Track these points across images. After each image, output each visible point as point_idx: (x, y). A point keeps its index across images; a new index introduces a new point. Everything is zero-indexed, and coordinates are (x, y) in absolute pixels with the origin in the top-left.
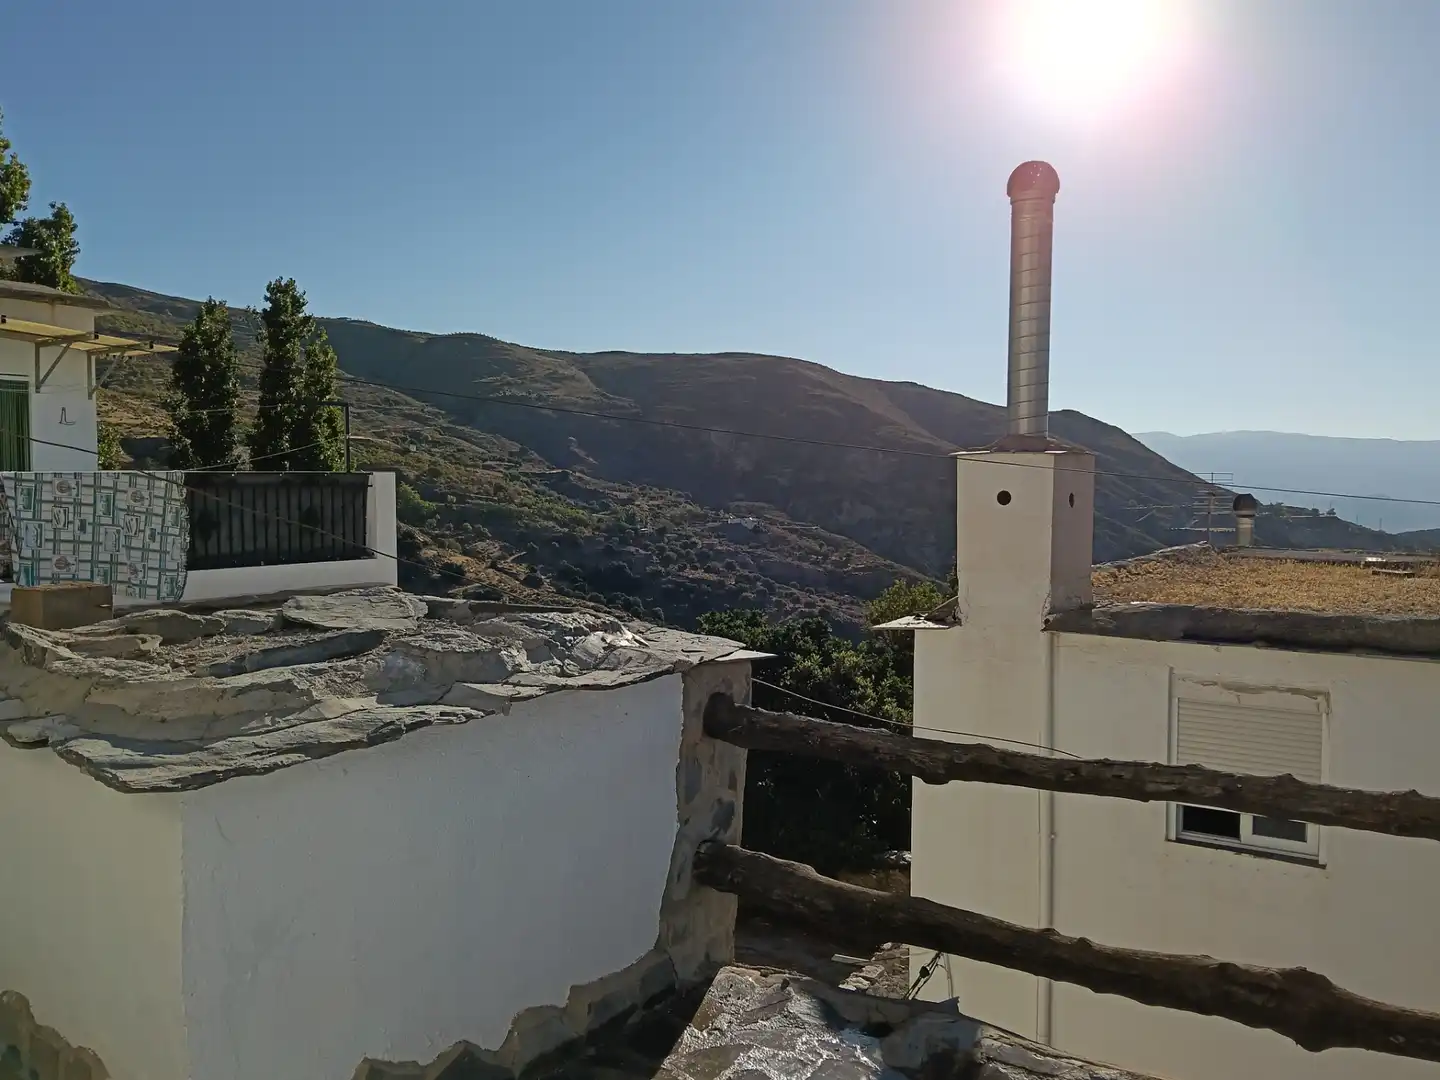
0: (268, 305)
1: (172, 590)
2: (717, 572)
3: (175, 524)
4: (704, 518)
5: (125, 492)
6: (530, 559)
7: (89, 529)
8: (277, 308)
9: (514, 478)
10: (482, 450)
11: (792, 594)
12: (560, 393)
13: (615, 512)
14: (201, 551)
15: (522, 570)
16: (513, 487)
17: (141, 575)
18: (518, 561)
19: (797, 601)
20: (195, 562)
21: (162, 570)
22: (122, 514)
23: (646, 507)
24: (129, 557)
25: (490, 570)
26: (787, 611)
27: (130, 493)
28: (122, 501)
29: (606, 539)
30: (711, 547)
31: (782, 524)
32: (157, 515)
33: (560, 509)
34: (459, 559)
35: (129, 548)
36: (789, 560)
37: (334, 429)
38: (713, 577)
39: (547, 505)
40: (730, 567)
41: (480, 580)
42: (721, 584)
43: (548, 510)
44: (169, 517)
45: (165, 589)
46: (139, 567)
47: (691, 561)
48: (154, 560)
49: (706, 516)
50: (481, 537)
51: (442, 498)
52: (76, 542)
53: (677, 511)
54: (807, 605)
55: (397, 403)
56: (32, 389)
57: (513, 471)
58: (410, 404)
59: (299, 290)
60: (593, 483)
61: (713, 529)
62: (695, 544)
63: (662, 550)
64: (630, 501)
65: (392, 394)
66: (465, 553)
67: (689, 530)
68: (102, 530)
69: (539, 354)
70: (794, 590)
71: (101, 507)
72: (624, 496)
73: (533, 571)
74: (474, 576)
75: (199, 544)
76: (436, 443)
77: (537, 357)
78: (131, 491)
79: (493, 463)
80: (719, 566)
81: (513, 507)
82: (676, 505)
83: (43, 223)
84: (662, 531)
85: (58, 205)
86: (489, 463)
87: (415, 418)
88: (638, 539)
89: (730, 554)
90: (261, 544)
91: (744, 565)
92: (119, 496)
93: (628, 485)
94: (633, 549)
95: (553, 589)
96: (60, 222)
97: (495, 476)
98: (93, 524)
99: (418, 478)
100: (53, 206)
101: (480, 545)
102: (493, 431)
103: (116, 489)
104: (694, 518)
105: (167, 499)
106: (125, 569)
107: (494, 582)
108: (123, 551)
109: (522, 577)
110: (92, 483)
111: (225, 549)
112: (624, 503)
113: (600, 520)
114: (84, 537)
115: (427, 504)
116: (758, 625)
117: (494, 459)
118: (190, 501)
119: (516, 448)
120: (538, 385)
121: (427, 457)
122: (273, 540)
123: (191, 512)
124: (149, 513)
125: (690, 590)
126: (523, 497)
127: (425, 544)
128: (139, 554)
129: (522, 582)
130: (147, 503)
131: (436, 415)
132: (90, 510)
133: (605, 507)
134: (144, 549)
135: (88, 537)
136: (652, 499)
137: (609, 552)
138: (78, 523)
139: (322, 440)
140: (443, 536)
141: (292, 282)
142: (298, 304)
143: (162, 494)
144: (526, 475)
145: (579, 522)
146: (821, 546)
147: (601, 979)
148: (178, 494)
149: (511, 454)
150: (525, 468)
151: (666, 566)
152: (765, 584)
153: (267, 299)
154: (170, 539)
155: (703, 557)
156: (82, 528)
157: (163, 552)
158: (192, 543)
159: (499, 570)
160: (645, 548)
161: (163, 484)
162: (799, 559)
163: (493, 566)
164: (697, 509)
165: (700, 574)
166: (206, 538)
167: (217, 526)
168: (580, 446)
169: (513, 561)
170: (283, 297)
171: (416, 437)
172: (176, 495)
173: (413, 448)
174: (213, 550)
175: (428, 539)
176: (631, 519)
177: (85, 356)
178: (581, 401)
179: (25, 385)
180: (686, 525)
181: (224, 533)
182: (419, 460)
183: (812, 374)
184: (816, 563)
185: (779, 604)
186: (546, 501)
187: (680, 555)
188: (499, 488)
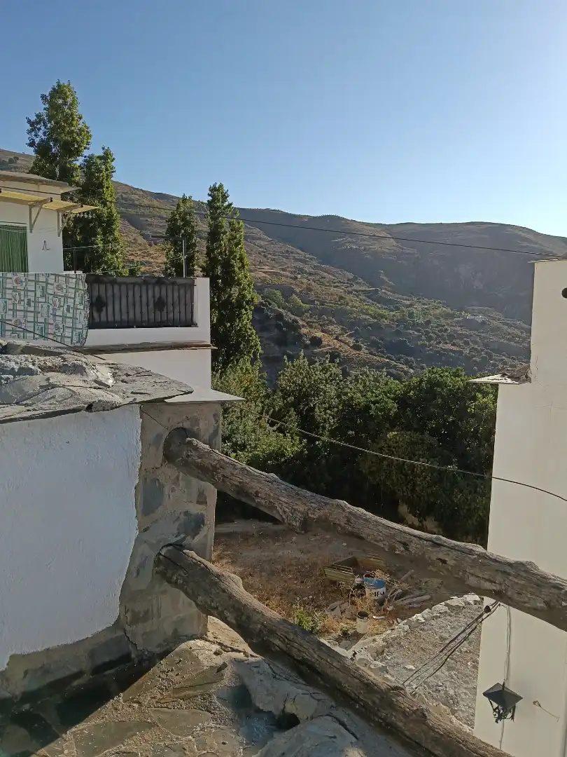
0: (210, 198)
1: (79, 339)
2: (459, 346)
3: (81, 304)
4: (452, 316)
5: (52, 284)
6: (355, 335)
7: (32, 304)
8: (214, 199)
9: (350, 293)
10: (333, 278)
11: (502, 360)
12: (376, 247)
13: (403, 311)
14: (97, 319)
15: (351, 341)
16: (348, 297)
17: (62, 330)
18: (350, 336)
19: (505, 363)
20: (92, 325)
21: (73, 328)
22: (51, 297)
23: (420, 309)
24: (55, 320)
25: (335, 341)
26: (499, 369)
27: (55, 286)
28: (51, 290)
29: (397, 326)
30: (455, 332)
31: (499, 320)
32: (71, 298)
33: (372, 310)
34: (319, 334)
35: (55, 315)
36: (502, 340)
37: (243, 263)
38: (454, 348)
39: (366, 307)
40: (466, 343)
41: (329, 346)
42: (461, 352)
43: (367, 310)
44: (78, 300)
45: (75, 339)
46: (61, 326)
47: (444, 339)
48: (69, 323)
49: (454, 314)
50: (331, 323)
51: (312, 302)
52: (26, 311)
53: (438, 311)
54: (511, 366)
55: (292, 253)
56: (28, 231)
57: (350, 289)
58: (299, 254)
59: (225, 189)
60: (390, 295)
61: (458, 322)
62: (446, 330)
63: (427, 333)
64: (411, 305)
65: (290, 248)
66: (323, 331)
67: (443, 321)
68: (40, 305)
69: (367, 225)
70: (504, 358)
71: (39, 293)
72: (408, 303)
73: (357, 342)
74: (326, 343)
75: (96, 315)
76: (310, 274)
77: (366, 227)
78: (56, 284)
79: (339, 285)
80: (461, 343)
81: (348, 308)
82: (437, 308)
83: (99, 157)
84: (429, 322)
85: (106, 148)
86: (337, 284)
87: (301, 261)
88: (415, 326)
89: (467, 336)
90: (131, 315)
91: (476, 343)
92: (49, 286)
93: (411, 296)
94: (411, 332)
95: (367, 351)
96: (106, 157)
97: (340, 291)
98: (35, 302)
99: (301, 292)
100: (103, 148)
101: (331, 327)
102: (340, 267)
103: (47, 283)
104: (447, 316)
105: (76, 290)
106: (52, 327)
107: (337, 347)
108: (52, 316)
109: (351, 345)
110: (34, 279)
111: (111, 318)
112: (407, 306)
113: (394, 316)
114: (30, 309)
115: (304, 305)
116: (458, 376)
117: (340, 282)
118: (90, 291)
119: (351, 276)
120: (365, 243)
121: (305, 281)
122: (138, 315)
123: (91, 297)
124: (66, 297)
125: (442, 355)
126: (355, 303)
127: (303, 326)
128: (61, 319)
129: (351, 347)
130: (65, 291)
131: (311, 259)
132: (33, 294)
133: (397, 308)
134: (64, 317)
135: (32, 309)
136: (424, 304)
137: (398, 333)
138: (26, 301)
139: (236, 269)
140: (313, 322)
141: (221, 186)
142: (225, 197)
143: (74, 287)
144: (356, 291)
145: (383, 316)
146: (522, 333)
147: (48, 649)
148: (83, 286)
149: (349, 280)
150: (356, 287)
151: (429, 341)
152: (486, 353)
153: (209, 195)
154: (78, 311)
155: (451, 337)
156: (29, 304)
157: (74, 318)
158: (91, 314)
159: (340, 341)
160: (418, 331)
161: (74, 280)
162: (509, 340)
163: (337, 338)
164: (449, 310)
165: (449, 346)
166: (99, 311)
167: (106, 305)
168: (386, 276)
169: (347, 336)
170: (217, 193)
171: (302, 271)
172: (81, 287)
173: (299, 276)
174: (103, 318)
175: (305, 324)
176: (411, 315)
177: (56, 214)
178: (387, 251)
179: (24, 228)
180: (442, 319)
181: (110, 309)
182: (302, 283)
183: (523, 234)
184: (518, 342)
185: (494, 365)
186: (366, 305)
187: (438, 336)
188: (341, 298)
